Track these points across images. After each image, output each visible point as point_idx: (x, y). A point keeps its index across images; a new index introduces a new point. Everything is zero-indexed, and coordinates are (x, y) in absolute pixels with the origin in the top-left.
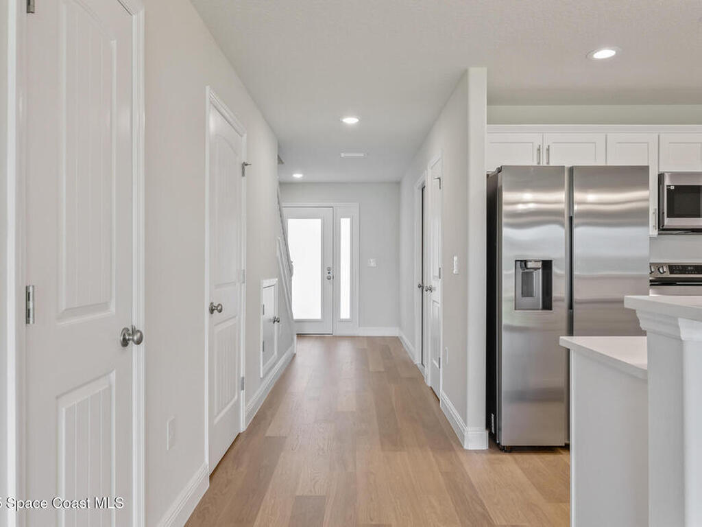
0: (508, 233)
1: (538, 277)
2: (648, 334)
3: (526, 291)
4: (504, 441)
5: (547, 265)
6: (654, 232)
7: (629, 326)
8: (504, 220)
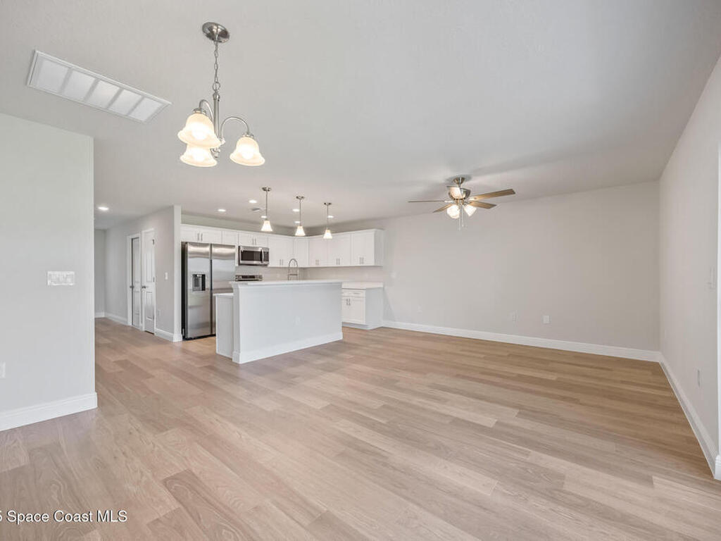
0: (190, 261)
1: (200, 280)
2: (234, 290)
3: (196, 284)
4: (189, 336)
5: (203, 276)
6: (237, 265)
7: (230, 290)
8: (189, 255)
